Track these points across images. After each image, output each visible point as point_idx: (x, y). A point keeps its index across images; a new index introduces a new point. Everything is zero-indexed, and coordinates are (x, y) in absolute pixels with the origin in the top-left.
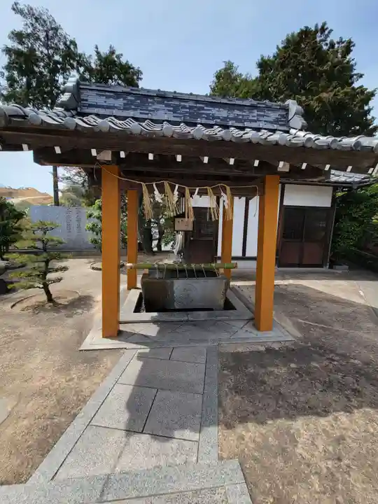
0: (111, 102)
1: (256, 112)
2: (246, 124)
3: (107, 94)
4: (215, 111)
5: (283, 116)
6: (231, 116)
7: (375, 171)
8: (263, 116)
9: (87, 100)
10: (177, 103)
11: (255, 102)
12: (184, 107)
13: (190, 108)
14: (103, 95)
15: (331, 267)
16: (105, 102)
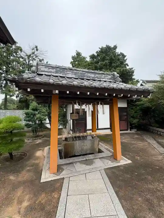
0: (51, 70)
1: (104, 76)
2: (101, 79)
3: (49, 67)
4: (89, 75)
5: (112, 77)
6: (95, 76)
7: (150, 97)
8: (106, 77)
9: (41, 69)
10: (76, 71)
11: (103, 72)
12: (78, 73)
13: (81, 73)
14: (47, 68)
15: (130, 130)
16: (48, 70)
